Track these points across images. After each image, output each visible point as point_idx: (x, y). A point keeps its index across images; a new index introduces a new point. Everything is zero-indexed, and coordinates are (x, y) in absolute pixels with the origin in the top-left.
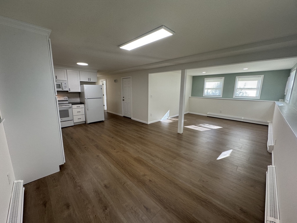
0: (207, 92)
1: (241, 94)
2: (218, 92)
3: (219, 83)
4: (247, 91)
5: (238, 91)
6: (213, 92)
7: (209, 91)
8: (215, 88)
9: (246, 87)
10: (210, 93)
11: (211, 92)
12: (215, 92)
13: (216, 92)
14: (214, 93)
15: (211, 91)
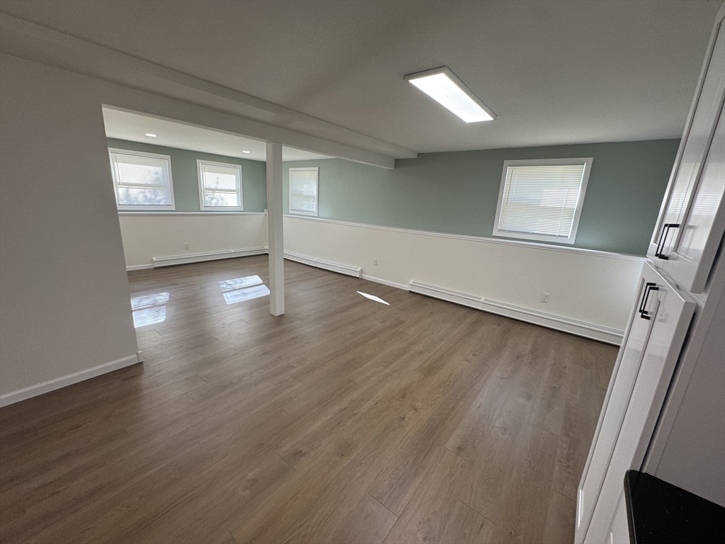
0: (127, 196)
1: (214, 201)
2: (163, 197)
3: (159, 169)
4: (223, 195)
5: (207, 195)
6: (149, 195)
7: (134, 192)
8: (149, 183)
9: (220, 187)
10: (136, 198)
11: (141, 196)
12: (153, 197)
13: (156, 196)
14: (150, 199)
15: (142, 192)
